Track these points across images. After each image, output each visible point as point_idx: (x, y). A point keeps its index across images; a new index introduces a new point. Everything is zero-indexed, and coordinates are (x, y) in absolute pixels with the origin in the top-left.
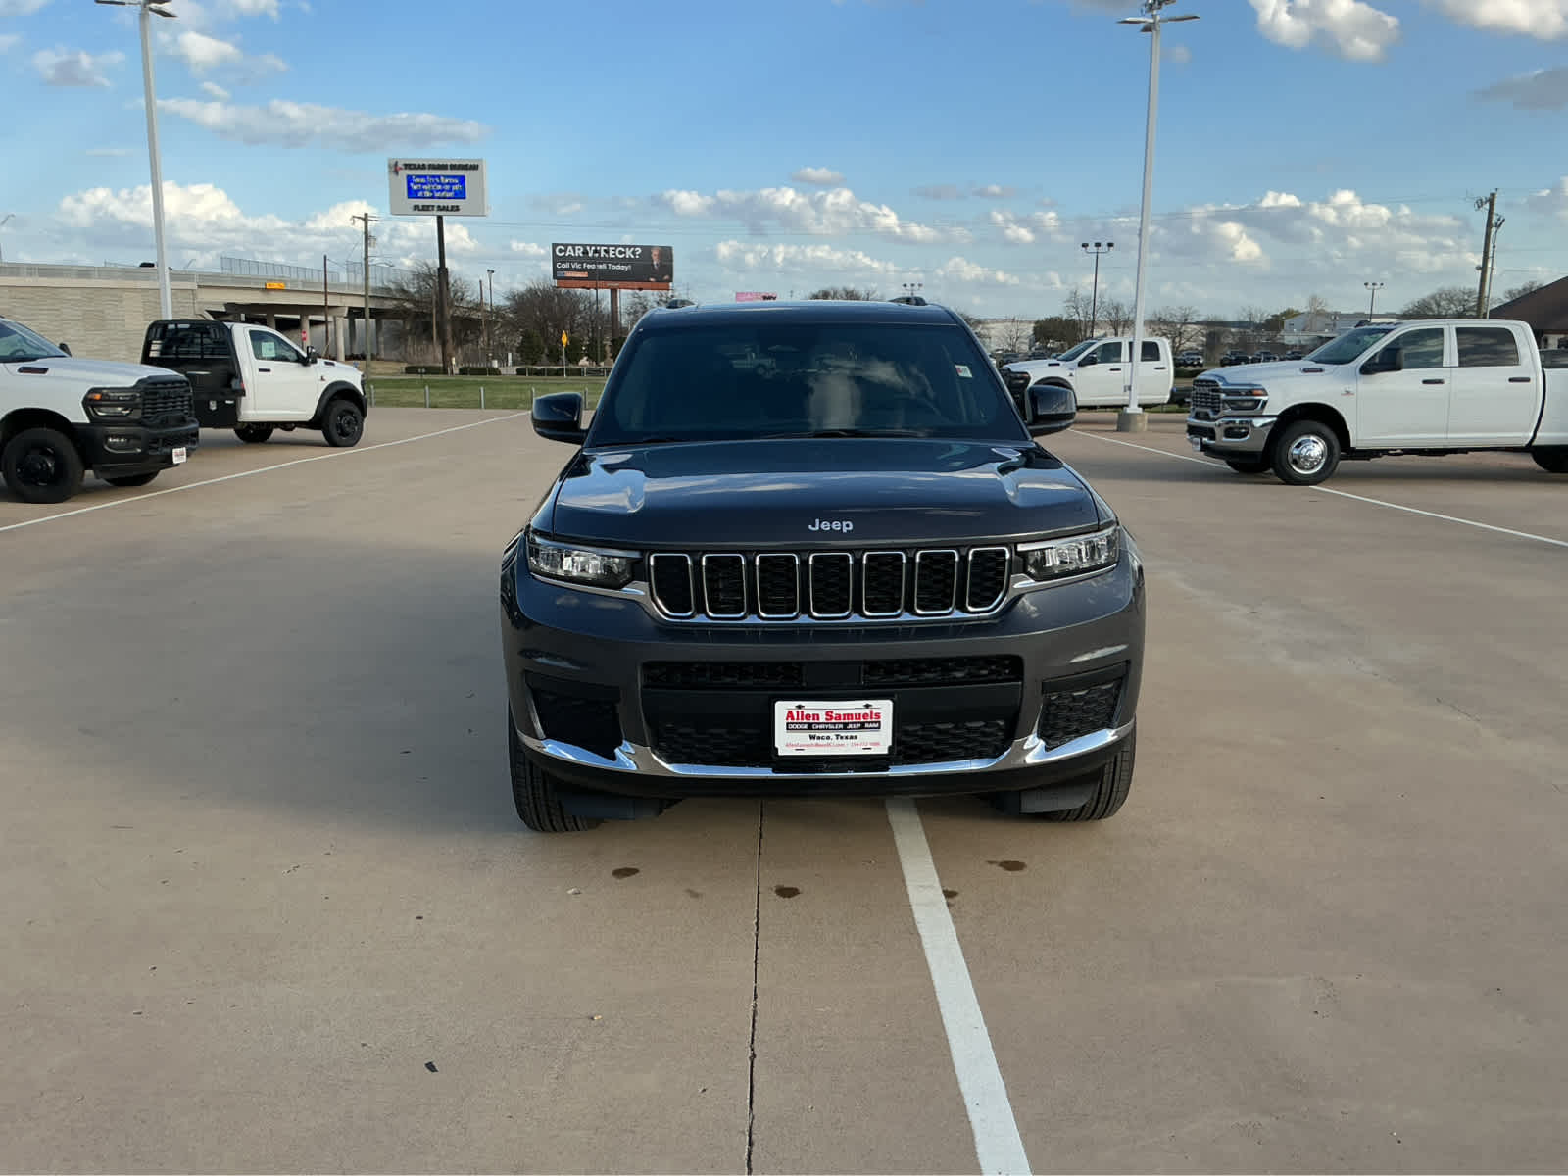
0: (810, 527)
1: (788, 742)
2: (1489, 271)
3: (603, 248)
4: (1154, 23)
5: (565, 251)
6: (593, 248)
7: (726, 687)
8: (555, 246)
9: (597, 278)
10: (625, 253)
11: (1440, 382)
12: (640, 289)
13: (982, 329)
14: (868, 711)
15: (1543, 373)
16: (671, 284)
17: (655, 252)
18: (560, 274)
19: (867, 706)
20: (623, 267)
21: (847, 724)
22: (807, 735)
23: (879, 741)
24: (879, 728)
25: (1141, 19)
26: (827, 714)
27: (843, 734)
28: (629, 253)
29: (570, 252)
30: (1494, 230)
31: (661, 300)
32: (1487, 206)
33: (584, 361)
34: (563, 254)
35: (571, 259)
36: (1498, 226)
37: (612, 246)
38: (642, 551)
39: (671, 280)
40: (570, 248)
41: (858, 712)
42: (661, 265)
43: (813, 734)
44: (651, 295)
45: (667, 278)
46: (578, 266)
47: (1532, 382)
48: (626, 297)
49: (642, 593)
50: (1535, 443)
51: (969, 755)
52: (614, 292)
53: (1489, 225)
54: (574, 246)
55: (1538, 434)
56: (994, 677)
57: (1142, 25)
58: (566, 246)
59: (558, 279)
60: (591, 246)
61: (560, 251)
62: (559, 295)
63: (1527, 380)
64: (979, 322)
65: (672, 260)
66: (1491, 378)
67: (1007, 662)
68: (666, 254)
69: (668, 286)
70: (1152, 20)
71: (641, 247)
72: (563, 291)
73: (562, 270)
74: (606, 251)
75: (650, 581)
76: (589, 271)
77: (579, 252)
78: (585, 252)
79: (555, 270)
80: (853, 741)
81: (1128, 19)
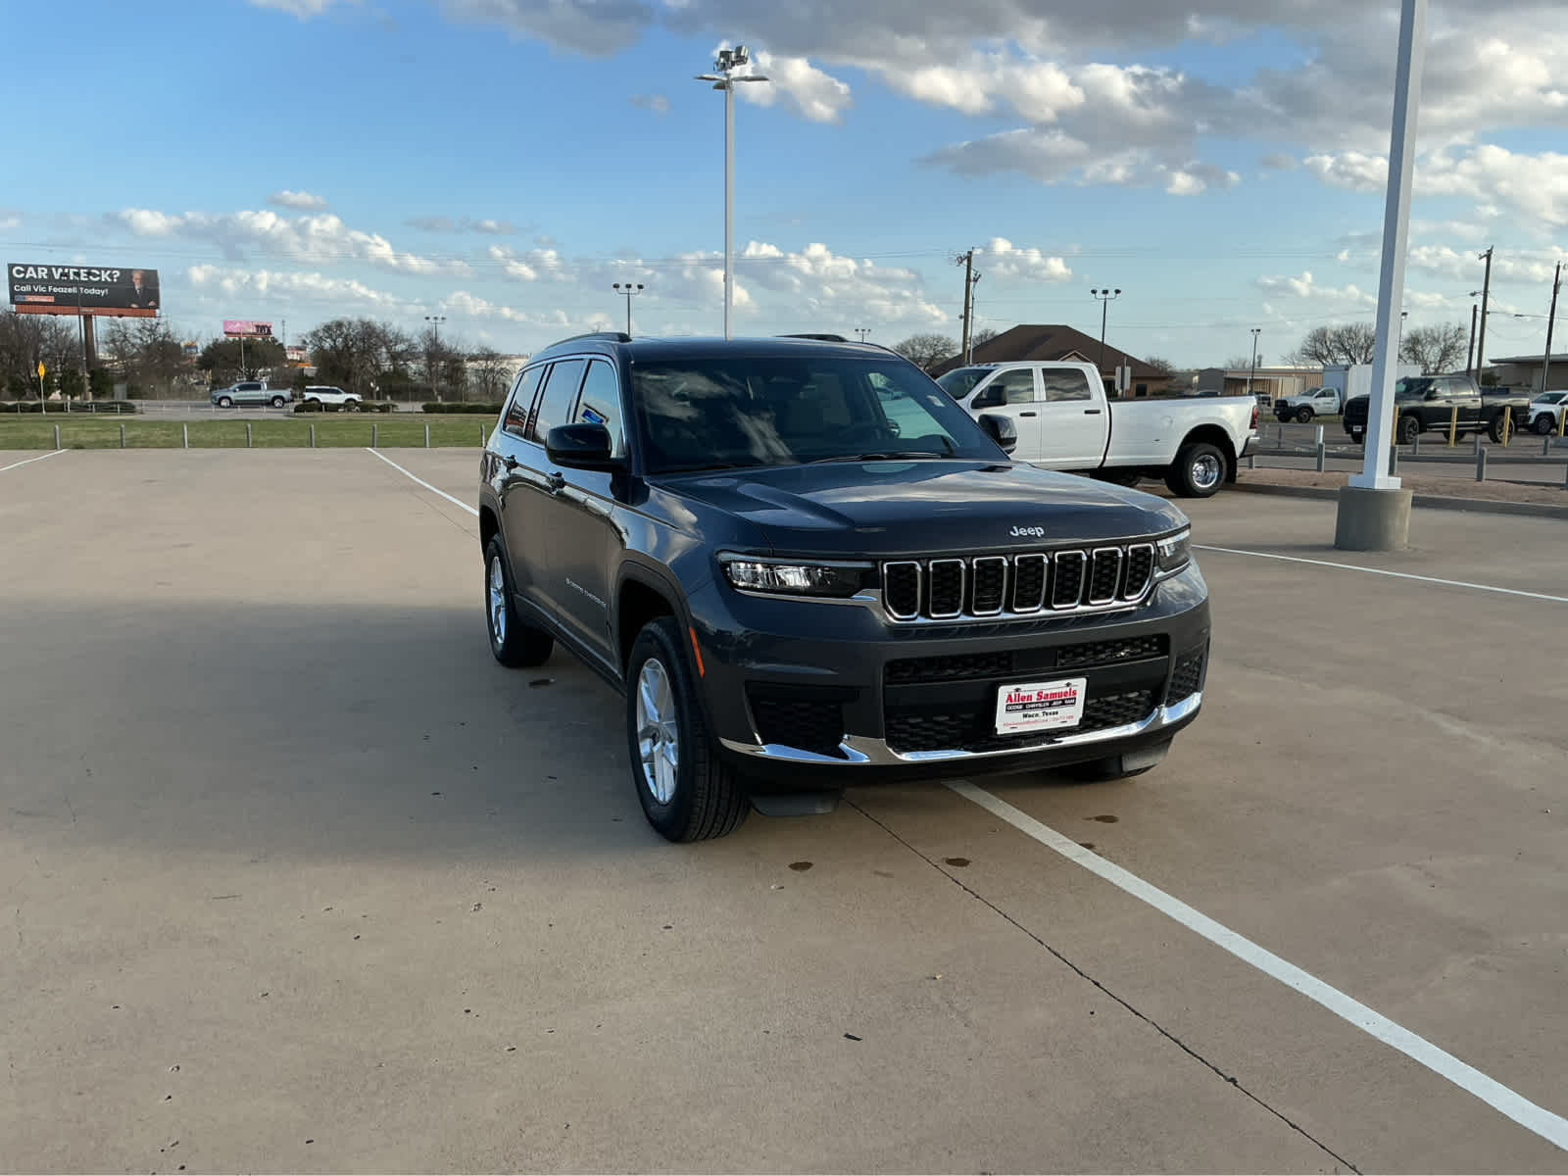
0: (1012, 533)
1: (1006, 722)
2: (970, 319)
3: (72, 270)
4: (727, 81)
5: (25, 273)
6: (60, 270)
7: (950, 678)
8: (11, 267)
9: (64, 303)
10: (100, 276)
11: (1033, 415)
12: (120, 316)
13: (508, 364)
14: (1068, 689)
15: (1109, 406)
16: (157, 311)
17: (137, 276)
18: (19, 298)
19: (1068, 685)
20: (98, 292)
21: (1052, 702)
22: (1021, 714)
23: (1073, 714)
24: (1074, 703)
25: (716, 77)
26: (1038, 695)
27: (1048, 711)
28: (105, 276)
29: (31, 273)
30: (972, 284)
31: (144, 328)
32: (965, 262)
33: (56, 396)
34: (22, 275)
35: (32, 281)
36: (976, 280)
37: (83, 268)
38: (874, 561)
39: (157, 306)
40: (31, 269)
41: (1060, 690)
42: (144, 289)
43: (1026, 713)
44: (132, 323)
45: (151, 304)
46: (42, 289)
47: (1102, 413)
48: (102, 324)
49: (875, 599)
50: (1105, 465)
51: (1126, 721)
52: (88, 318)
53: (968, 280)
54: (36, 267)
55: (1107, 458)
56: (1145, 654)
57: (714, 83)
58: (26, 267)
59: (17, 303)
60: (57, 268)
61: (19, 272)
62: (16, 322)
63: (1098, 412)
64: (505, 357)
65: (158, 285)
66: (1071, 411)
67: (1155, 640)
68: (151, 278)
69: (155, 312)
70: (725, 79)
71: (121, 270)
72: (22, 316)
73: (21, 293)
74: (77, 274)
75: (883, 588)
76: (56, 295)
77: (43, 274)
78: (50, 274)
79: (13, 294)
80: (1055, 716)
81: (706, 76)
